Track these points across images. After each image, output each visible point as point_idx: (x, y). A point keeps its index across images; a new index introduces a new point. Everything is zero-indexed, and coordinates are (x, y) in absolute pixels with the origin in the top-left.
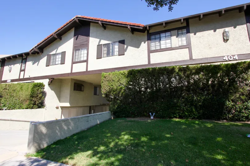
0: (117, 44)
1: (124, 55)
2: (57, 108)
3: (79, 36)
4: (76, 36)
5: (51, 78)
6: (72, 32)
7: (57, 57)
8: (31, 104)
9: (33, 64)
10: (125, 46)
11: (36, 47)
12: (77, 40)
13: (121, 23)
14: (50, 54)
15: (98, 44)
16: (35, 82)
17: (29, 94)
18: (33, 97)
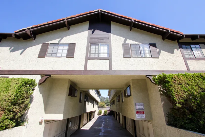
0: (148, 46)
1: (158, 58)
2: (41, 123)
3: (96, 30)
4: (92, 30)
5: (46, 75)
6: (87, 25)
7: (60, 48)
8: (8, 118)
9: (11, 51)
10: (158, 50)
11: (29, 29)
12: (93, 34)
13: (158, 26)
14: (48, 43)
15: (123, 43)
16: (9, 78)
17: (12, 98)
18: (15, 105)
